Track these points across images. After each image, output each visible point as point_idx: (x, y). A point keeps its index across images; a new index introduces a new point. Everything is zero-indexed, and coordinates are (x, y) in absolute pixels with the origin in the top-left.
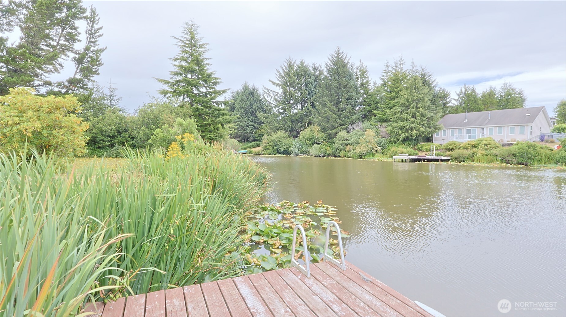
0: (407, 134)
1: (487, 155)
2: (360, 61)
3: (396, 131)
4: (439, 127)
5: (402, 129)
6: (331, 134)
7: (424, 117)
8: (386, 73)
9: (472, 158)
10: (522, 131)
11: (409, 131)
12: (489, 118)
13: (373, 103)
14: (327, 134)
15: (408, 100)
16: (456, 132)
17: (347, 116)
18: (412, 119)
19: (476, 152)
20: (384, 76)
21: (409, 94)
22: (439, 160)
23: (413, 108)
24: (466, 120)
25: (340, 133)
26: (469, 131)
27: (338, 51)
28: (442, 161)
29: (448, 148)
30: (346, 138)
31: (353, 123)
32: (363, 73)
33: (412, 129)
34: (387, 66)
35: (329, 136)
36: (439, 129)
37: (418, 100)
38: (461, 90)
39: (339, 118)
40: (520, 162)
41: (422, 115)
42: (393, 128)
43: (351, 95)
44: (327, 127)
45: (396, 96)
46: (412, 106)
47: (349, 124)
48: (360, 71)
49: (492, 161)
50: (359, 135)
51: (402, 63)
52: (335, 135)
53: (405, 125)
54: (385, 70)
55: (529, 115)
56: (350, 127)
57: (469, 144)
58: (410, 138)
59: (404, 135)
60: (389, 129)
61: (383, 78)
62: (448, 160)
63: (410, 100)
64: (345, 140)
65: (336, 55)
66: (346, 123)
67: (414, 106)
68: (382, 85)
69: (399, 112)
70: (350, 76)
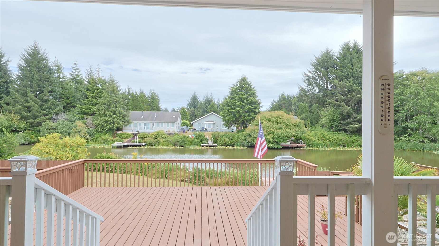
0: (111, 127)
1: (165, 142)
2: (56, 58)
3: (102, 124)
4: (130, 122)
5: (106, 122)
6: (33, 123)
7: (121, 114)
8: (74, 69)
9: (158, 143)
10: (173, 126)
11: (112, 124)
12: (155, 117)
13: (71, 97)
14: (28, 122)
15: (109, 101)
16: (138, 124)
17: (50, 107)
18: (114, 116)
19: (160, 140)
20: (73, 72)
21: (110, 97)
22: (141, 146)
23: (113, 107)
24: (143, 117)
25: (46, 122)
26: (145, 125)
27: (35, 44)
28: (143, 145)
29: (142, 137)
30: (53, 127)
31: (57, 114)
32: (59, 69)
33: (114, 123)
34: (75, 64)
35: (31, 124)
36: (130, 123)
37: (116, 102)
38: (126, 90)
39: (41, 108)
40: (181, 145)
41: (120, 113)
42: (100, 122)
43: (53, 89)
44: (29, 116)
45: (97, 95)
46: (112, 106)
47: (54, 114)
48: (56, 66)
49: (168, 145)
50: (66, 125)
51: (99, 70)
52: (39, 124)
53: (109, 120)
54: (74, 67)
55: (174, 116)
56: (55, 117)
57: (153, 135)
58: (112, 129)
59: (109, 127)
60: (98, 122)
61: (72, 73)
62: (145, 145)
63: (111, 101)
64: (52, 129)
65: (33, 48)
66: (50, 113)
67: (113, 106)
68: (71, 79)
69: (103, 109)
70: (49, 70)
